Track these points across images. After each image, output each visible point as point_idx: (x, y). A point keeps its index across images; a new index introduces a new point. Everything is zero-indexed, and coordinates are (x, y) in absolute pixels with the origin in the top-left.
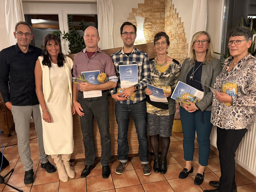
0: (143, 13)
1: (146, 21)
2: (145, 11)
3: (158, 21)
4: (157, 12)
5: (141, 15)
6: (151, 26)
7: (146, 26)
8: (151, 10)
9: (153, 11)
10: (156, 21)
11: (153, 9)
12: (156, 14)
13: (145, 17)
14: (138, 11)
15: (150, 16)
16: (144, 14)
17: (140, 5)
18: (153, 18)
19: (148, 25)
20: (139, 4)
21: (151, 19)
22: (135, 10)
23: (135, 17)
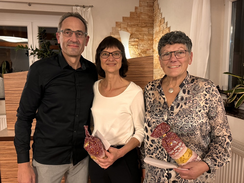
0: (128, 28)
1: (132, 37)
2: (131, 26)
3: (145, 37)
4: (145, 27)
5: (126, 30)
6: (138, 43)
7: (132, 43)
8: (138, 24)
9: (140, 25)
10: (143, 37)
11: (140, 24)
12: (143, 29)
13: (131, 32)
14: (122, 25)
15: (137, 31)
16: (130, 29)
17: (124, 19)
18: (140, 34)
19: (134, 42)
20: (123, 17)
21: (138, 35)
22: (118, 24)
23: (119, 31)
